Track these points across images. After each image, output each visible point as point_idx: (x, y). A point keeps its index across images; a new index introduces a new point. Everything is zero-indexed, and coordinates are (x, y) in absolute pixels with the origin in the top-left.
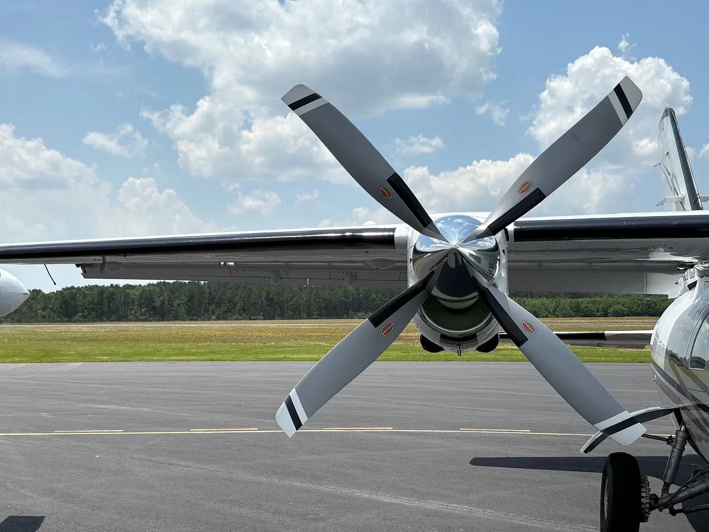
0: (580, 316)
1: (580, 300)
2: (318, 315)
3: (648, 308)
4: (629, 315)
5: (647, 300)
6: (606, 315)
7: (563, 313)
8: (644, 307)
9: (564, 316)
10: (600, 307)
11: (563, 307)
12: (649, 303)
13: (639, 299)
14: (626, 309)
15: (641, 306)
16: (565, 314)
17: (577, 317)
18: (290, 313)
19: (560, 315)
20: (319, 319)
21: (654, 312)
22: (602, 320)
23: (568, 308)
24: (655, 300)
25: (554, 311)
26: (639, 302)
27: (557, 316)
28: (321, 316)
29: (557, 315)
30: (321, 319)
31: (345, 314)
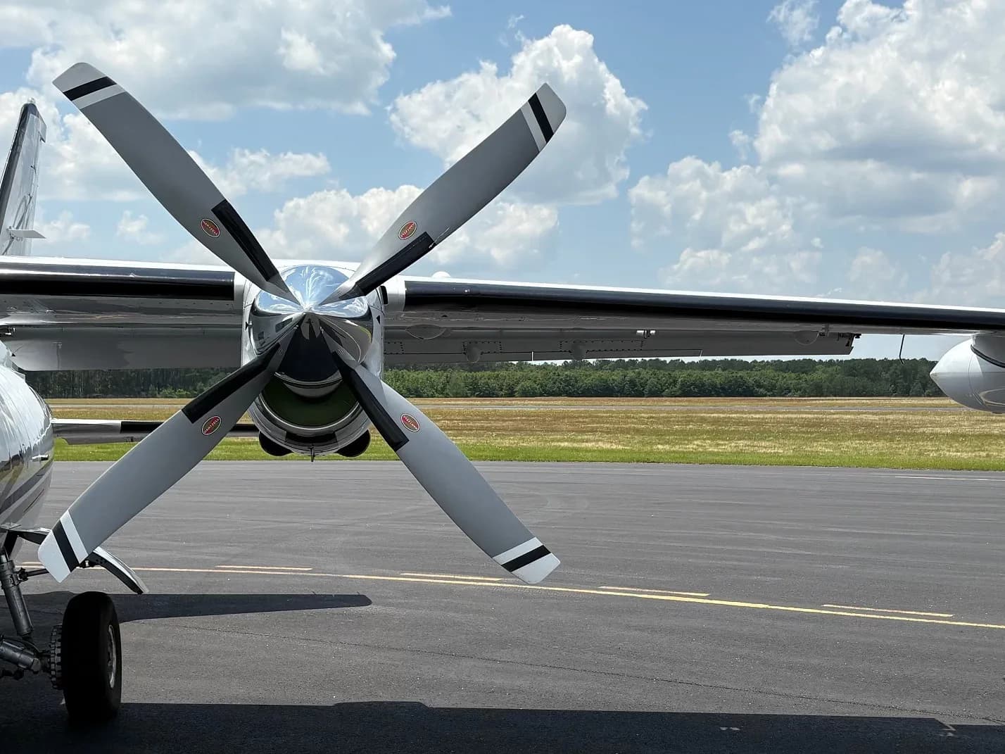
0: (478, 396)
1: (479, 374)
2: (102, 392)
3: (567, 386)
4: (541, 395)
5: (566, 375)
6: (511, 394)
7: (454, 391)
8: (561, 384)
9: (457, 395)
10: (504, 384)
11: (455, 384)
12: (568, 378)
13: (555, 373)
14: (538, 387)
15: (557, 383)
16: (457, 393)
17: (474, 396)
18: (57, 388)
19: (451, 395)
20: (103, 398)
21: (574, 391)
22: (507, 401)
23: (463, 384)
24: (576, 375)
25: (443, 389)
26: (556, 377)
27: (447, 396)
28: (105, 393)
29: (447, 394)
30: (105, 398)
31: (143, 391)
